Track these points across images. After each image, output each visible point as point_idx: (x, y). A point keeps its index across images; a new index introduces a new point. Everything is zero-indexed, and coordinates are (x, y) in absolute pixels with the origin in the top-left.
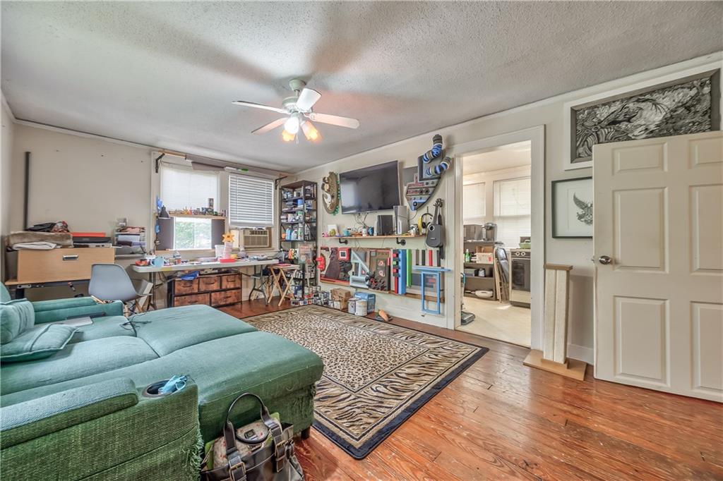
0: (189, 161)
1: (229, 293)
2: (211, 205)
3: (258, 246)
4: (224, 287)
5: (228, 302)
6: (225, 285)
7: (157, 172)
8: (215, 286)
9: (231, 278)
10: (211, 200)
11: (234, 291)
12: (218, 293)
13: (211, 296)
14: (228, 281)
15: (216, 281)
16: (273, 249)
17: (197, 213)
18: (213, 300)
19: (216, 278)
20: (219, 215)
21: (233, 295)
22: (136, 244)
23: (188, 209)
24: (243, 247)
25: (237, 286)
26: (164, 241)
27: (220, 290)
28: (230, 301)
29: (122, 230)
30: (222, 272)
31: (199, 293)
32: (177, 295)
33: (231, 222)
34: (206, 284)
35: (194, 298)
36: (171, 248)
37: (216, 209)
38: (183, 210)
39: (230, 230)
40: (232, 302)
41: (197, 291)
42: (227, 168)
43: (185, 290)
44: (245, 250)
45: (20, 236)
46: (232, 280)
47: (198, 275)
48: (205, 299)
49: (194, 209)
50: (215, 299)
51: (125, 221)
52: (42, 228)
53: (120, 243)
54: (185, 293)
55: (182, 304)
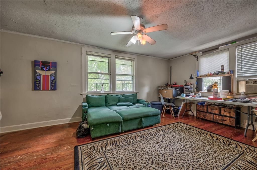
1: (225, 118)
2: (222, 69)
4: (222, 114)
6: (222, 113)
7: (197, 61)
8: (216, 112)
10: (222, 66)
11: (229, 118)
12: (217, 116)
13: (213, 116)
14: (225, 111)
17: (215, 75)
18: (214, 118)
19: (217, 108)
20: (228, 73)
21: (228, 120)
22: (190, 89)
23: (209, 73)
24: (244, 92)
25: (232, 116)
26: (199, 88)
27: (220, 115)
28: (225, 123)
29: (186, 84)
30: (221, 106)
31: (207, 112)
32: (198, 111)
33: (237, 77)
34: (211, 109)
35: (205, 114)
36: (202, 91)
37: (226, 70)
38: (207, 74)
39: (238, 82)
40: (227, 124)
41: (206, 111)
42: (220, 47)
43: (201, 109)
44: (247, 95)
45: (159, 86)
46: (228, 111)
47: (206, 104)
48: (210, 116)
49: (212, 73)
50: (216, 118)
51: (186, 81)
52: (167, 85)
53: (186, 89)
54: (200, 110)
55: (199, 115)
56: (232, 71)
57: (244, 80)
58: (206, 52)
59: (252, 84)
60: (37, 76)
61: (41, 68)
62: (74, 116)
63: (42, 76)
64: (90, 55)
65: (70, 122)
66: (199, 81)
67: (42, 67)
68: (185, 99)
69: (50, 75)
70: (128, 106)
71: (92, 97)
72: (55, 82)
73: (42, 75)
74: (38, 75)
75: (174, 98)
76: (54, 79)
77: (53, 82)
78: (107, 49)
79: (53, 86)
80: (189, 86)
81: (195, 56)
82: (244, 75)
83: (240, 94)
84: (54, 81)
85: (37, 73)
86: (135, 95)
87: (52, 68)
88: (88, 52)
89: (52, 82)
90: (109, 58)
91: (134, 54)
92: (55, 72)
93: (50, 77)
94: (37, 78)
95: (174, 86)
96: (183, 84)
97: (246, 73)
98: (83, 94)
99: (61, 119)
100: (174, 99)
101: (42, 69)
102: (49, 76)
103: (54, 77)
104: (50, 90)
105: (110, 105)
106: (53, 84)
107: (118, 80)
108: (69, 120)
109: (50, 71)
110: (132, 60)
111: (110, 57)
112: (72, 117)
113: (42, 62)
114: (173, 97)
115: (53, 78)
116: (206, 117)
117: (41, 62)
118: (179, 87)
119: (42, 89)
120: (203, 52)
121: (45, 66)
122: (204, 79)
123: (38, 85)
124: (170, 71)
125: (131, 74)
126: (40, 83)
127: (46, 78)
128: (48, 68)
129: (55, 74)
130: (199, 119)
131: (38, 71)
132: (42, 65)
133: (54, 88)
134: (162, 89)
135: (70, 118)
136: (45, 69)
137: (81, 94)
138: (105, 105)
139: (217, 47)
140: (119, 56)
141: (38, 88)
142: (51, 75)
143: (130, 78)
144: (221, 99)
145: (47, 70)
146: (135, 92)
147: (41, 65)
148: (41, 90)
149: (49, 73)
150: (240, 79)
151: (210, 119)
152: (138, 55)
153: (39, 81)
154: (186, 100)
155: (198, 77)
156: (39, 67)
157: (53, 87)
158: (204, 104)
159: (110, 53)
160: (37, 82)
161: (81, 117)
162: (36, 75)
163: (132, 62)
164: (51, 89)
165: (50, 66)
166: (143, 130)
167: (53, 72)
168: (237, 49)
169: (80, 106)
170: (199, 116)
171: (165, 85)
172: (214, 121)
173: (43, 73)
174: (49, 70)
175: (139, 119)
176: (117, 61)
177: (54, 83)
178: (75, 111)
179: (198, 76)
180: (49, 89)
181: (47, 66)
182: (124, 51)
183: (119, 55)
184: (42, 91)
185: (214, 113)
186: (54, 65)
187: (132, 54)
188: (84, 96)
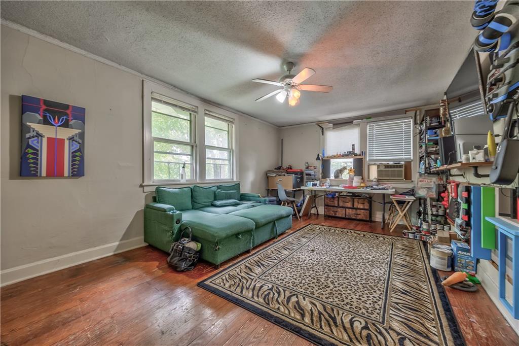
0: (331, 125)
1: (359, 212)
2: (353, 149)
3: (392, 178)
4: (355, 207)
5: (358, 218)
6: (356, 205)
7: (323, 135)
8: (349, 205)
9: (361, 201)
10: (353, 145)
11: (363, 211)
12: (350, 210)
13: (346, 210)
14: (358, 203)
15: (349, 201)
16: (412, 182)
17: (345, 156)
18: (347, 214)
19: (350, 199)
20: (360, 155)
21: (362, 214)
22: (313, 175)
23: (339, 154)
24: (375, 178)
25: (366, 208)
26: (325, 174)
27: (353, 208)
28: (359, 217)
29: (307, 168)
30: (355, 196)
31: (338, 207)
32: (326, 206)
33: (369, 160)
34: (344, 202)
35: (335, 209)
36: (329, 178)
37: (357, 151)
38: (335, 154)
39: (369, 166)
40: (361, 218)
41: (337, 205)
42: (354, 121)
43: (330, 203)
44: (379, 181)
45: (269, 171)
46: (362, 202)
47: (337, 195)
48: (342, 211)
49: (342, 153)
50: (349, 213)
51: (307, 163)
52: (279, 168)
53: (307, 175)
54: (330, 205)
55: (329, 211)
56: (363, 153)
57: (375, 164)
58: (339, 124)
59: (382, 168)
60: (29, 138)
61: (42, 118)
62: (126, 236)
63: (45, 141)
64: (160, 101)
65: (116, 253)
66: (326, 164)
67: (45, 117)
68: (314, 189)
69: (67, 139)
70: (236, 205)
71: (169, 192)
72: (80, 157)
73: (44, 136)
74: (33, 137)
75: (295, 189)
76: (79, 150)
77: (76, 156)
78: (192, 94)
79: (76, 166)
80: (313, 171)
81: (321, 127)
82: (375, 158)
83: (372, 181)
84: (78, 154)
85: (32, 130)
86: (237, 186)
87: (74, 121)
88: (155, 94)
89: (73, 155)
90: (192, 113)
91: (233, 111)
92: (81, 131)
93: (67, 143)
94: (30, 144)
95: (289, 170)
96: (303, 168)
97: (377, 155)
98: (146, 186)
99: (95, 247)
100: (295, 191)
101: (46, 122)
102: (64, 139)
103: (79, 143)
104: (69, 177)
105: (201, 206)
106: (76, 160)
107: (208, 158)
108: (114, 249)
109: (68, 127)
110: (230, 122)
111: (195, 112)
112: (121, 241)
113: (46, 102)
114: (293, 188)
115: (76, 147)
116: (337, 213)
117: (42, 104)
118: (298, 172)
119: (44, 174)
120: (334, 125)
121: (54, 113)
122: (333, 161)
123: (33, 163)
124: (281, 145)
125: (227, 147)
126: (39, 158)
127: (55, 145)
128: (63, 119)
129: (82, 135)
130: (328, 217)
131: (33, 125)
132: (45, 110)
133: (78, 171)
134: (273, 176)
135: (117, 243)
136: (53, 123)
137: (141, 186)
138: (191, 207)
139: (351, 121)
140: (211, 112)
141: (33, 172)
142: (71, 139)
143: (225, 155)
144: (356, 187)
145: (59, 124)
146: (235, 180)
147: (41, 110)
148: (41, 177)
149: (64, 134)
150: (371, 163)
151: (342, 215)
152: (241, 114)
153: (36, 153)
154: (315, 191)
155: (324, 159)
156: (37, 115)
157: (76, 170)
158: (335, 195)
159: (196, 102)
160: (31, 156)
161: (143, 237)
162: (28, 136)
163: (228, 124)
164: (71, 174)
165: (67, 114)
166: (276, 240)
167: (77, 131)
168: (368, 126)
169: (138, 212)
170: (328, 214)
171: (275, 169)
172: (347, 217)
173: (48, 132)
174: (66, 125)
175: (272, 224)
176: (208, 121)
177: (77, 158)
178: (128, 226)
179: (324, 157)
180: (66, 174)
181: (60, 114)
182: (221, 103)
183: (210, 109)
184: (44, 178)
185: (346, 206)
186: (80, 114)
187: (231, 110)
188: (146, 189)
